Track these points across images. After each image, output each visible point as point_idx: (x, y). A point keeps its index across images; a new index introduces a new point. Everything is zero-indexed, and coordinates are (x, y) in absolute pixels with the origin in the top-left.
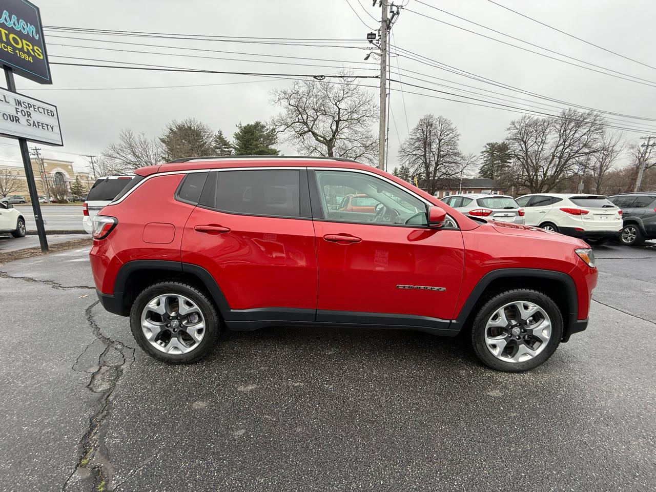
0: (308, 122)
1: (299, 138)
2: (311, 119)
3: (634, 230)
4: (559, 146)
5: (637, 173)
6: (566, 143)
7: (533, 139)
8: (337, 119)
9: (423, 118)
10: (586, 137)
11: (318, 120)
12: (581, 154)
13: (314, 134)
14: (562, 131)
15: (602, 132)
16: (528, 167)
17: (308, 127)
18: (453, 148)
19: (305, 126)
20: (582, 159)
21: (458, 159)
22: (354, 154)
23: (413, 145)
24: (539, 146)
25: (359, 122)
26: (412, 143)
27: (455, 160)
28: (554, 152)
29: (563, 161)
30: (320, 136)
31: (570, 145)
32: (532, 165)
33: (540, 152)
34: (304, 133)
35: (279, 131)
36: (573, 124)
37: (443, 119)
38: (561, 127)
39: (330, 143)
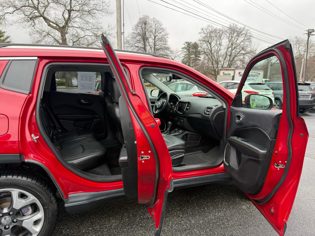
0: (39, 7)
1: (28, 21)
2: (42, 5)
3: (278, 104)
4: (229, 48)
5: (268, 68)
6: (233, 46)
7: (214, 41)
8: (69, 8)
9: (141, 17)
10: (243, 44)
11: (49, 7)
12: (241, 54)
13: (45, 18)
14: (230, 38)
15: (250, 41)
16: (213, 61)
17: (39, 13)
18: (164, 43)
19: (36, 11)
20: (242, 57)
21: (169, 52)
22: (86, 41)
23: (135, 38)
24: (218, 47)
25: (90, 14)
26: (134, 37)
27: (167, 53)
28: (227, 52)
29: (232, 59)
30: (52, 23)
31: (235, 48)
32: (215, 60)
33: (219, 51)
34: (34, 18)
35: (8, 13)
36: (235, 34)
37: (156, 20)
38: (229, 35)
39: (63, 30)
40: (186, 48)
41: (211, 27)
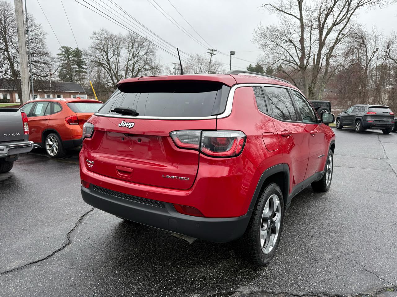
4: (130, 60)
6: (135, 59)
7: (111, 51)
10: (146, 57)
14: (130, 49)
15: (153, 55)
18: (41, 47)
28: (127, 65)
29: (135, 74)
31: (137, 61)
32: (114, 74)
33: (118, 63)
40: (64, 54)
41: (106, 32)
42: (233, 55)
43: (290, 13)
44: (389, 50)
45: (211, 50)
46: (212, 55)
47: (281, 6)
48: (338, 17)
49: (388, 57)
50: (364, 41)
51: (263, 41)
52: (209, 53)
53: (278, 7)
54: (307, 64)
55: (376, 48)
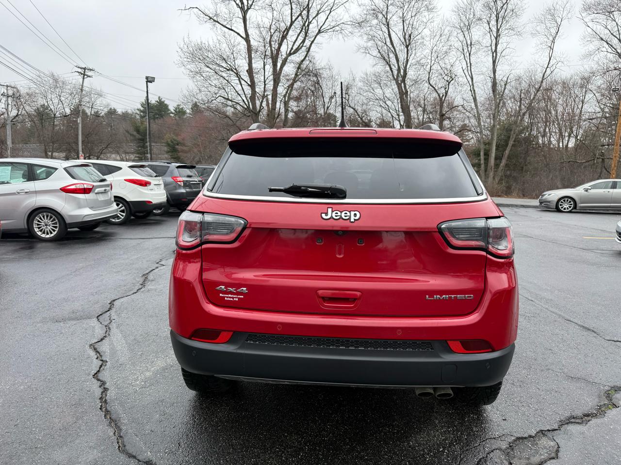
42: (151, 82)
43: (230, 28)
44: (349, 95)
45: (81, 68)
46: (85, 77)
47: (217, 15)
48: (295, 43)
49: (347, 106)
50: (319, 81)
51: (192, 66)
52: (79, 72)
53: (211, 15)
54: (260, 107)
55: (333, 91)
